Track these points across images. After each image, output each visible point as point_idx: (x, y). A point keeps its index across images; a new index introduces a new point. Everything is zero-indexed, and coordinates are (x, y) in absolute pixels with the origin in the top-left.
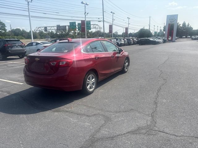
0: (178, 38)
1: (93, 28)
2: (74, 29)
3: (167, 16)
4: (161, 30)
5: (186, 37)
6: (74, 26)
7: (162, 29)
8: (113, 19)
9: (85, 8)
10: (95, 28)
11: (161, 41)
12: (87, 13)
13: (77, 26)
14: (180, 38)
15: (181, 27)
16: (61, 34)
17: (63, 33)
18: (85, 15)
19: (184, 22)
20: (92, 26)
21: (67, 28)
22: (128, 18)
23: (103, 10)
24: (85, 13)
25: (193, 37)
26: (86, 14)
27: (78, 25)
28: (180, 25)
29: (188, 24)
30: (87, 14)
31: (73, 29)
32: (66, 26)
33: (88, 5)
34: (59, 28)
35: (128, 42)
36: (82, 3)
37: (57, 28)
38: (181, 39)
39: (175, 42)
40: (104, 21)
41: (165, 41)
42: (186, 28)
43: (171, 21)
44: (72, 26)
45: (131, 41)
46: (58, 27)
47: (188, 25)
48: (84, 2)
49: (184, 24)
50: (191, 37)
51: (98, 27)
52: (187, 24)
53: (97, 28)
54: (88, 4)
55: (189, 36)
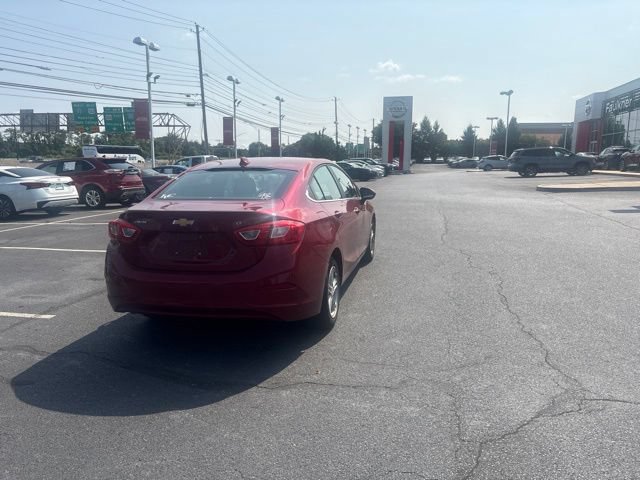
0: (414, 163)
1: (161, 125)
2: (88, 126)
3: (385, 98)
4: (366, 139)
5: (434, 161)
6: (91, 116)
7: (370, 135)
8: (235, 101)
9: (148, 58)
10: (168, 125)
11: (379, 169)
12: (153, 76)
13: (101, 118)
14: (417, 162)
15: (419, 133)
16: (32, 144)
17: (38, 138)
18: (149, 84)
19: (426, 118)
20: (155, 120)
21: (63, 120)
22: (278, 98)
23: (201, 70)
24: (149, 75)
25: (451, 160)
26: (152, 80)
27: (104, 114)
28: (415, 125)
29: (436, 123)
30: (156, 78)
31: (85, 125)
32: (57, 116)
33: (156, 50)
34: (28, 121)
36: (138, 41)
37: (22, 120)
38: (422, 167)
39: (409, 172)
40: (203, 105)
41: (388, 172)
42: (431, 135)
43: (397, 114)
44: (82, 116)
46: (27, 117)
47: (437, 127)
48: (143, 40)
49: (425, 124)
50: (446, 161)
51: (177, 123)
52: (432, 124)
53: (174, 126)
54: (156, 46)
55: (440, 156)
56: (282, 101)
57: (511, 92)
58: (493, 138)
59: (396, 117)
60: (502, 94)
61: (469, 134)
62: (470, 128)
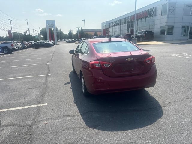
5: (61, 41)
7: (39, 33)
22: (9, 20)
25: (67, 40)
35: (22, 46)
42: (59, 33)
45: (25, 44)
49: (57, 29)
50: (65, 41)
52: (59, 29)
56: (11, 21)
57: (85, 20)
58: (77, 34)
59: (50, 27)
60: (83, 20)
61: (70, 32)
62: (70, 31)
